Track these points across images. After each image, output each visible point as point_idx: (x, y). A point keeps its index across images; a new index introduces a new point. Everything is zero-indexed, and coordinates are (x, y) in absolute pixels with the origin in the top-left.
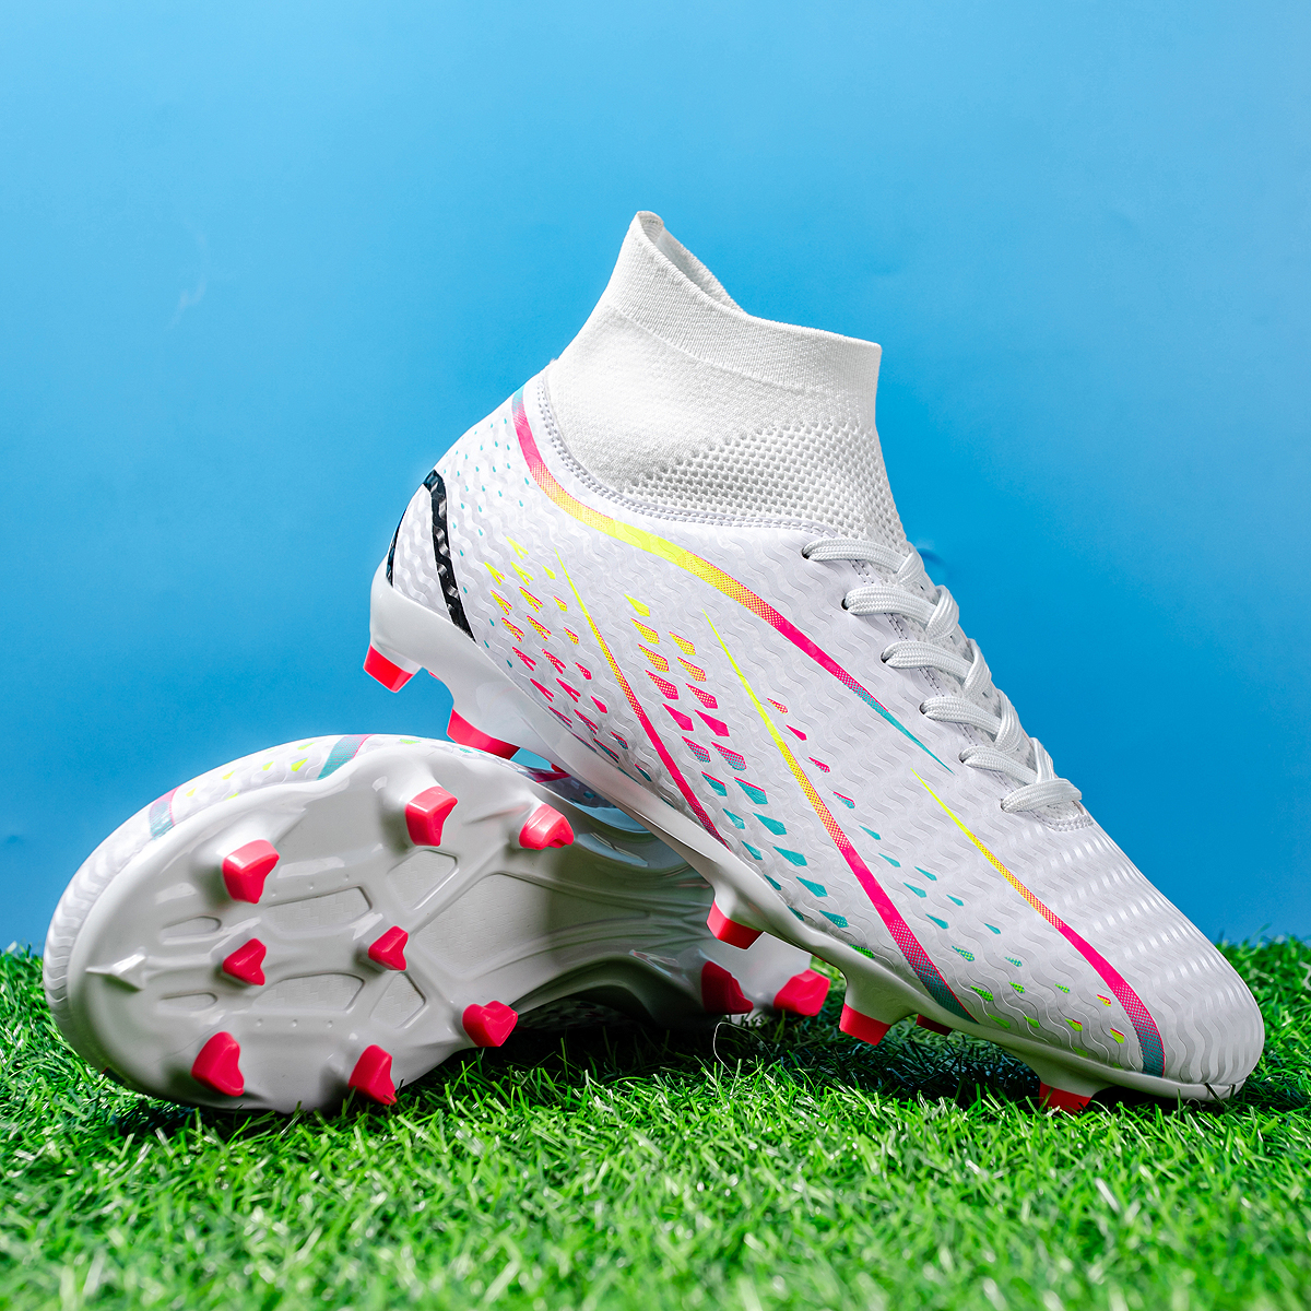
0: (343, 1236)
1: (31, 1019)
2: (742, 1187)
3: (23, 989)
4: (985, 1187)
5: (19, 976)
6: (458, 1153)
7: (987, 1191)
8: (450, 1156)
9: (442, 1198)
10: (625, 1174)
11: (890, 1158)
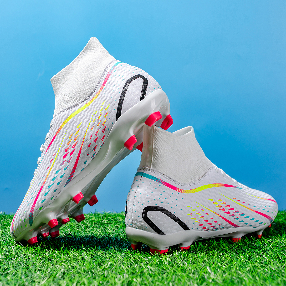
0: (55, 277)
1: (3, 228)
2: (137, 267)
3: (2, 222)
4: (186, 267)
5: (2, 219)
6: (82, 259)
7: (187, 268)
8: (81, 259)
9: (76, 269)
10: (114, 264)
11: (169, 261)
